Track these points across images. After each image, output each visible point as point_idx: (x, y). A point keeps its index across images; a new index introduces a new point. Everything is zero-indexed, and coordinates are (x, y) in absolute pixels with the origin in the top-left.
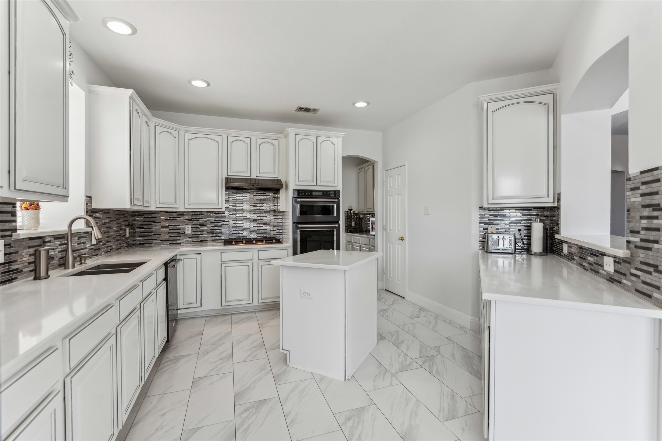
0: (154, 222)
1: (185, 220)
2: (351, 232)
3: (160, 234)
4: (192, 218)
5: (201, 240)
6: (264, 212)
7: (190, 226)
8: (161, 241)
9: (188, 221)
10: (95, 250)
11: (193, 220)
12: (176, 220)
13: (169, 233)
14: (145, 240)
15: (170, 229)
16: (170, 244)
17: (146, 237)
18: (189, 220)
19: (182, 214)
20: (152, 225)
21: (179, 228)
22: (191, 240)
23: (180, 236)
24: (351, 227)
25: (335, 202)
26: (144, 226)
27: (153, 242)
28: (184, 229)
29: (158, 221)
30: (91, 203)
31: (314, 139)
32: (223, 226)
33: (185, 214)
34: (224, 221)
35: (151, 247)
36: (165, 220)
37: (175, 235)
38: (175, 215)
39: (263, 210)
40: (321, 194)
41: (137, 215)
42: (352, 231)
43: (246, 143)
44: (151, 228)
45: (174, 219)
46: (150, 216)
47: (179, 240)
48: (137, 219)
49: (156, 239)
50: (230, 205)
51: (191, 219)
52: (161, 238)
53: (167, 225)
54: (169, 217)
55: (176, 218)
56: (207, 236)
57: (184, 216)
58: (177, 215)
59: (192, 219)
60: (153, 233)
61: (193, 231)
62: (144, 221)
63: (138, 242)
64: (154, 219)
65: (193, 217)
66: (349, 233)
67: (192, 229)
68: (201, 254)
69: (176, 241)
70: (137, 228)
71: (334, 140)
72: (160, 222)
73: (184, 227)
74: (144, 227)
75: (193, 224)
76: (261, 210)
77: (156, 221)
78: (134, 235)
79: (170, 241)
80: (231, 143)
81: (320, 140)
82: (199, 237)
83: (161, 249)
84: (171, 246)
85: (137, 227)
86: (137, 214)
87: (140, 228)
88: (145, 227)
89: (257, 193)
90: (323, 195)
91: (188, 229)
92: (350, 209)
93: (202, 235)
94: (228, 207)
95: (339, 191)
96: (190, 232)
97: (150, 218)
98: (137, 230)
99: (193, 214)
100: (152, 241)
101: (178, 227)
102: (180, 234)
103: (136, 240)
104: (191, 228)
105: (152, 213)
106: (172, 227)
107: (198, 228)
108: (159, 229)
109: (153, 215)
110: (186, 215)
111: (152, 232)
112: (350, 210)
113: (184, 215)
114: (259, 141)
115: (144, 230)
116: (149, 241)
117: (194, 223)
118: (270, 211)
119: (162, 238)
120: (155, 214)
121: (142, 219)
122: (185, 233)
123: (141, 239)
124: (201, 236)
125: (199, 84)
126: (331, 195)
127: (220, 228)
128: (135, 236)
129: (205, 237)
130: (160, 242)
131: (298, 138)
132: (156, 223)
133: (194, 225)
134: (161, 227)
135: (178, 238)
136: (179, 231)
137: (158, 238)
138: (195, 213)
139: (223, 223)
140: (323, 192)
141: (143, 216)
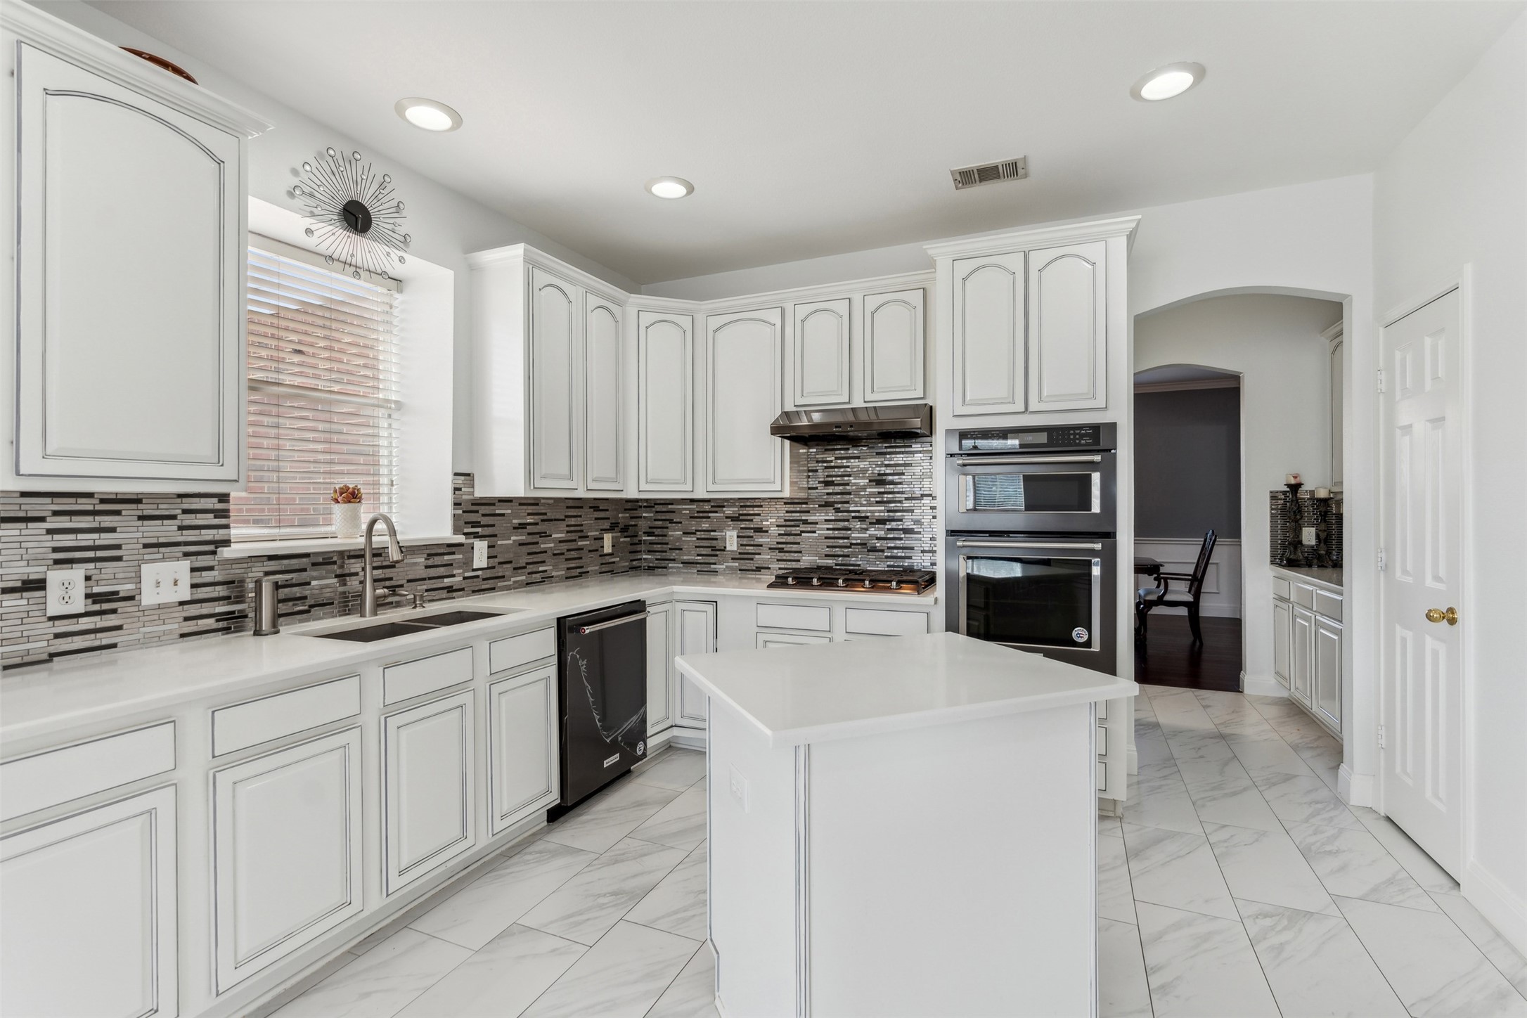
0: (671, 521)
1: (727, 517)
2: (1292, 564)
3: (681, 549)
4: (740, 515)
5: (757, 567)
6: (907, 499)
7: (734, 533)
8: (682, 563)
9: (732, 521)
10: (484, 579)
11: (741, 518)
12: (709, 517)
13: (696, 547)
14: (657, 559)
15: (698, 539)
16: (698, 571)
17: (657, 554)
18: (734, 519)
19: (719, 505)
20: (667, 528)
21: (715, 537)
22: (737, 564)
23: (717, 555)
24: (1296, 548)
25: (1092, 462)
26: (654, 530)
27: (670, 565)
28: (724, 539)
29: (678, 520)
30: (473, 487)
31: (1016, 263)
32: (803, 534)
33: (725, 504)
34: (805, 522)
35: (665, 575)
36: (691, 517)
37: (708, 553)
38: (707, 507)
39: (902, 493)
40: (1042, 438)
41: (645, 507)
42: (1297, 560)
43: (838, 314)
44: (665, 536)
45: (703, 515)
46: (664, 510)
47: (715, 564)
48: (644, 515)
49: (674, 560)
50: (819, 482)
51: (736, 517)
52: (682, 557)
53: (694, 528)
54: (698, 512)
55: (710, 515)
56: (769, 557)
57: (724, 509)
58: (712, 506)
59: (738, 517)
60: (669, 546)
61: (742, 545)
62: (655, 520)
63: (645, 564)
64: (668, 516)
65: (741, 512)
66: (1284, 566)
67: (739, 539)
68: (716, 602)
69: (709, 566)
70: (644, 533)
71: (1094, 251)
72: (681, 523)
73: (724, 534)
74: (654, 533)
75: (742, 528)
76: (898, 493)
77: (675, 520)
78: (638, 548)
79: (698, 565)
80: (803, 321)
81: (1037, 260)
82: (752, 559)
83: (682, 581)
84: (699, 576)
85: (644, 531)
86: (645, 504)
87: (649, 534)
88: (656, 533)
89: (886, 447)
90: (1051, 442)
91: (731, 540)
92: (1293, 481)
93: (759, 554)
94: (815, 486)
95: (1112, 427)
96: (735, 548)
97: (664, 514)
98: (644, 538)
99: (742, 504)
100: (667, 562)
101: (712, 533)
102: (717, 550)
103: (641, 559)
104: (738, 537)
105: (668, 502)
106: (702, 535)
107: (752, 537)
108: (679, 539)
109: (670, 506)
110: (729, 506)
111: (667, 544)
112: (1295, 488)
113: (724, 507)
114: (872, 302)
115: (654, 538)
116: (663, 564)
117: (742, 526)
118: (923, 495)
119: (685, 557)
120: (672, 504)
121: (652, 515)
122: (725, 547)
123: (650, 557)
124: (757, 556)
125: (669, 190)
126: (1081, 439)
127: (797, 539)
128: (640, 551)
129: (764, 560)
130: (681, 565)
131: (963, 268)
132: (674, 525)
133: (743, 531)
134: (684, 533)
135: (712, 560)
136: (714, 543)
137: (676, 557)
138: (745, 503)
139: (803, 527)
140: (1049, 430)
141: (654, 509)
